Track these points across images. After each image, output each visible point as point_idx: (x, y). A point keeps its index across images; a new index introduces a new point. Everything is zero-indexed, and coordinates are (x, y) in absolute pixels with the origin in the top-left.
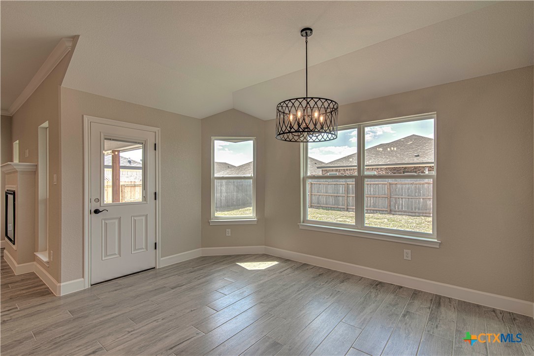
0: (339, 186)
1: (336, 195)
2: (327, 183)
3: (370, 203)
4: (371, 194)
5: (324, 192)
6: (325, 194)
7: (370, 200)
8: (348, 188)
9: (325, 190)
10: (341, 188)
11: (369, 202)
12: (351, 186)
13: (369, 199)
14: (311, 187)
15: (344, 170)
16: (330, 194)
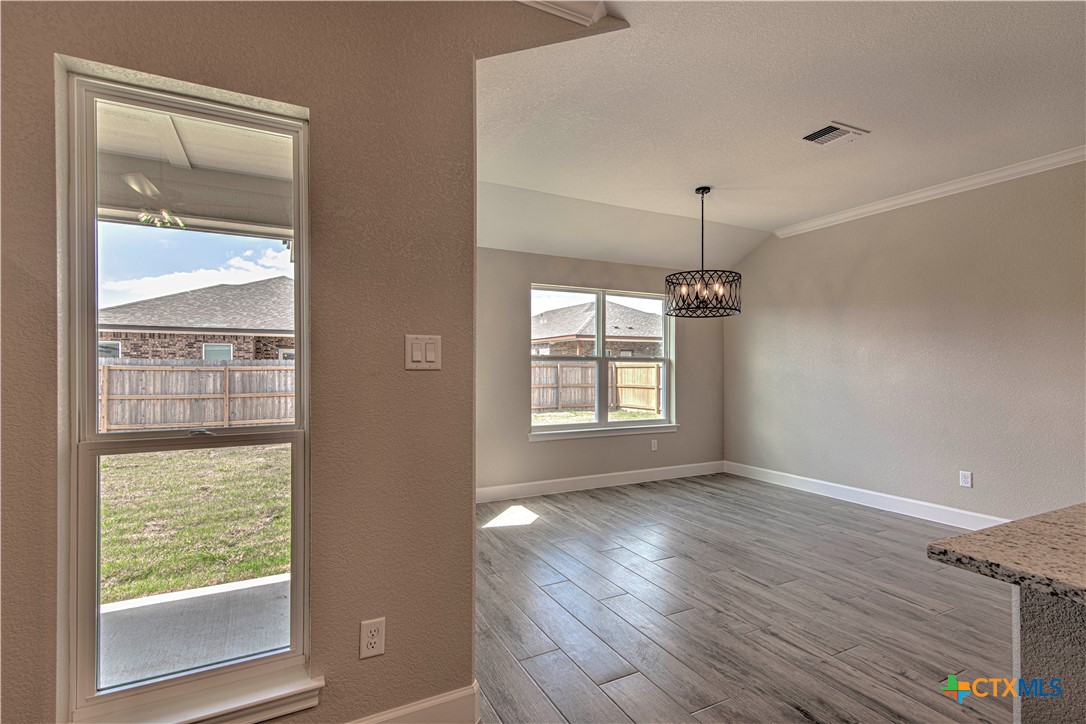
0: (204, 375)
1: (197, 396)
2: (169, 368)
3: (286, 409)
4: (286, 391)
5: (158, 390)
6: (159, 397)
7: (286, 402)
8: (231, 379)
9: (158, 386)
10: (211, 380)
11: (283, 406)
12: (237, 375)
13: (283, 401)
14: (110, 381)
15: (143, 336)
16: (174, 397)
